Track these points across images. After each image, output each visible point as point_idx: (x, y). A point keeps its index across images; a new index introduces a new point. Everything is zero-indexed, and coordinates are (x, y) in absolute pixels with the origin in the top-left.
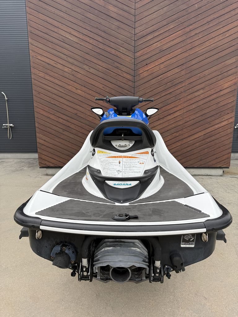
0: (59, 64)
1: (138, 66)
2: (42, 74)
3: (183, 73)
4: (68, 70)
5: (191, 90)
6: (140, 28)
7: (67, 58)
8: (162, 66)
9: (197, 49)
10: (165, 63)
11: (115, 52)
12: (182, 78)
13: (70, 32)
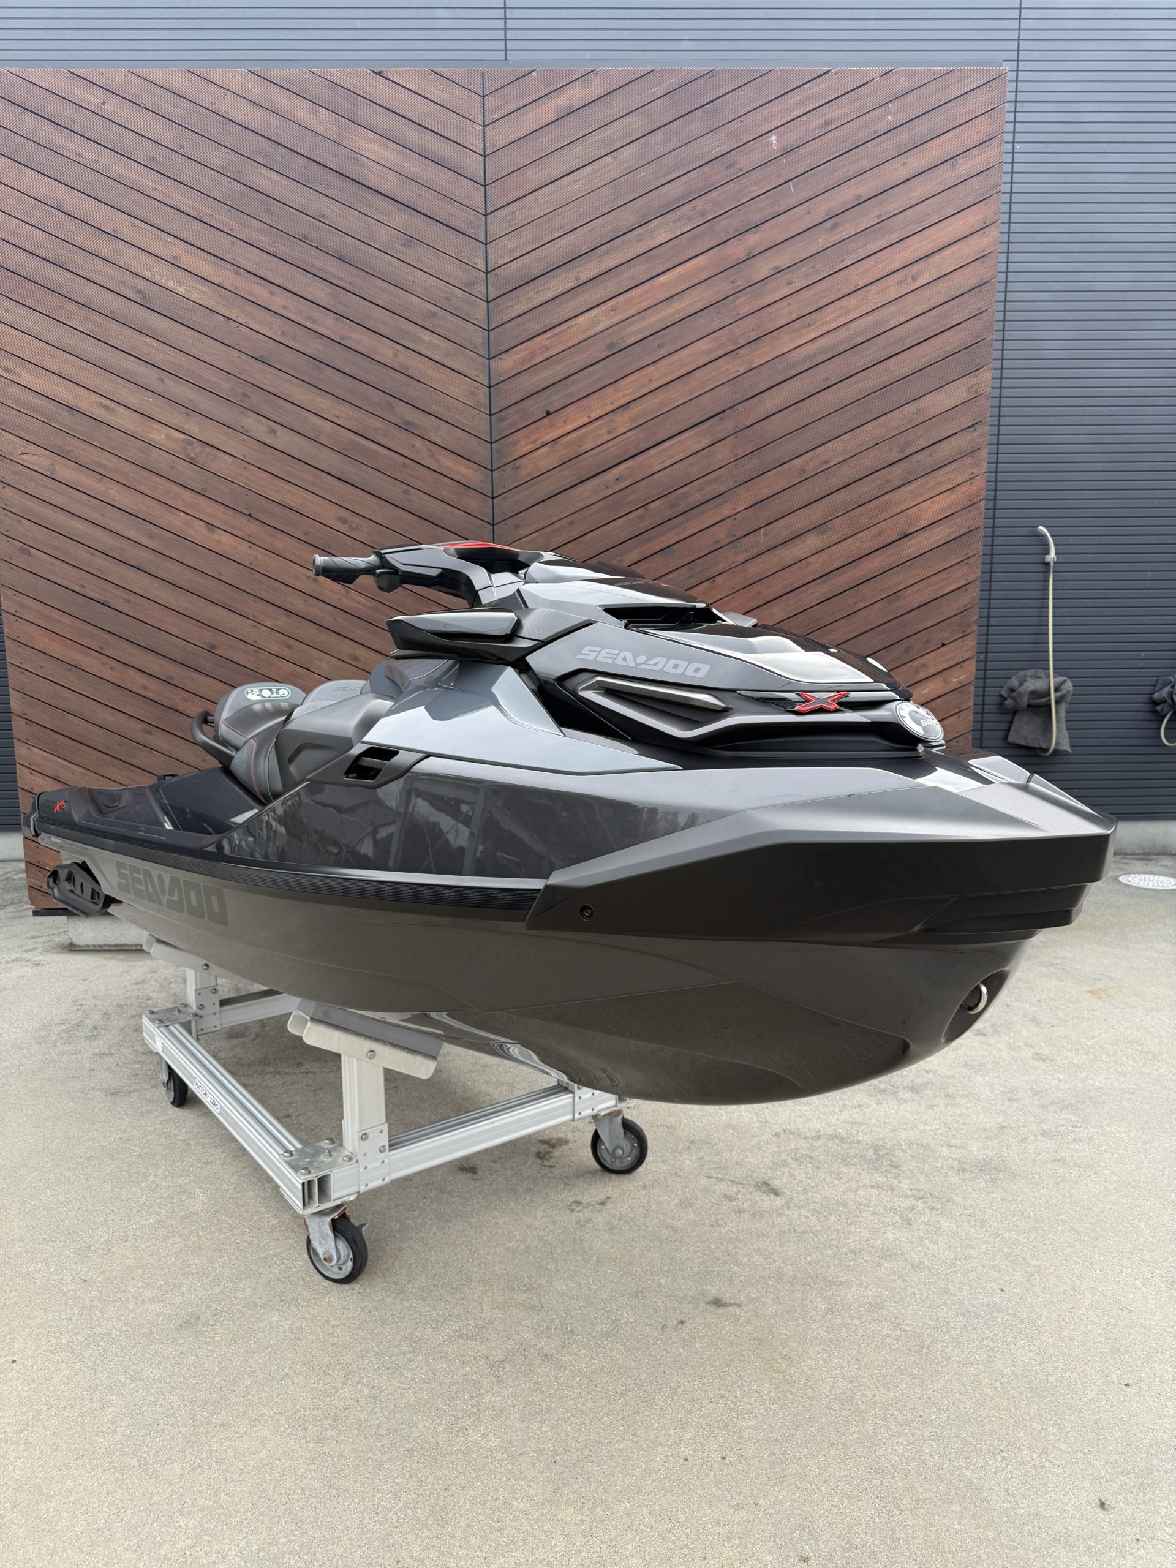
0: (120, 409)
1: (508, 421)
2: (38, 459)
3: (722, 453)
4: (168, 437)
5: (765, 535)
6: (510, 243)
7: (161, 380)
8: (623, 421)
9: (784, 343)
10: (636, 409)
11: (396, 355)
12: (716, 480)
13: (175, 258)
